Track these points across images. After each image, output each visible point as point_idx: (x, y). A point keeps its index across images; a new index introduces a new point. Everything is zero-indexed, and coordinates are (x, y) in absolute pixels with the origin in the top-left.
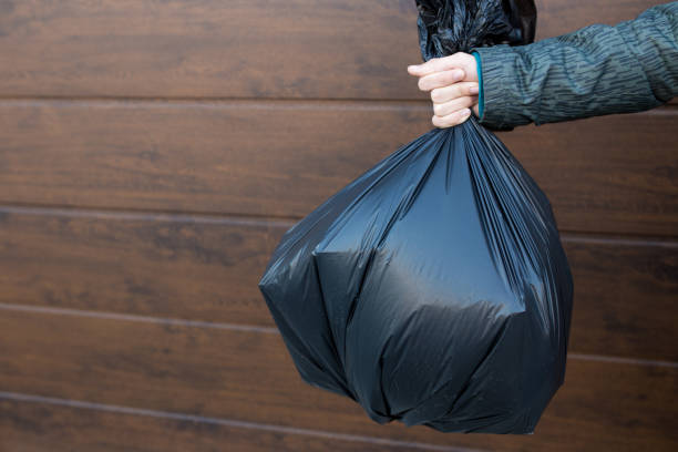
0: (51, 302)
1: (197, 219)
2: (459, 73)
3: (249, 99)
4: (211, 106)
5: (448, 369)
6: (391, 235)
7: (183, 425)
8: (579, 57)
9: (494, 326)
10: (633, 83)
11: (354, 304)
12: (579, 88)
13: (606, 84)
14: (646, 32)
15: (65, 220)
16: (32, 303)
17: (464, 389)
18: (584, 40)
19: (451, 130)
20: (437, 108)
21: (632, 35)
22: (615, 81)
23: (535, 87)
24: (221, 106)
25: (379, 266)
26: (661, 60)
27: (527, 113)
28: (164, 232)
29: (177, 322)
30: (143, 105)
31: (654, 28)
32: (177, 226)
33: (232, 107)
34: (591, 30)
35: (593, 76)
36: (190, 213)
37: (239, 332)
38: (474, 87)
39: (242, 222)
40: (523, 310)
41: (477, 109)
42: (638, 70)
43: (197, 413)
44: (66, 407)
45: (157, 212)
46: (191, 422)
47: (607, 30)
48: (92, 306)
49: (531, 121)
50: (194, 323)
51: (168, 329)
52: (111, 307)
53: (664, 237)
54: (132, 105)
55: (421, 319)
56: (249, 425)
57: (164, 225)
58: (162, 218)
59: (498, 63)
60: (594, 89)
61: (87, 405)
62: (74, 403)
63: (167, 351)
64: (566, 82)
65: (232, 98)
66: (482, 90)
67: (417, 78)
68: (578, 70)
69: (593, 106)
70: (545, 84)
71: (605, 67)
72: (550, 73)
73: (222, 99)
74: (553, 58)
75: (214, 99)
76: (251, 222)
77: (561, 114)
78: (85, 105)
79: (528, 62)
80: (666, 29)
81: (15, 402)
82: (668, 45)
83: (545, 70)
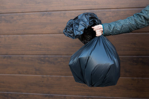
0: (20, 73)
1: (49, 56)
2: (100, 28)
3: (59, 33)
4: (51, 35)
5: (102, 74)
6: (91, 54)
7: (46, 96)
8: (118, 25)
9: (109, 66)
10: (127, 29)
11: (86, 66)
12: (119, 29)
13: (123, 29)
14: (128, 21)
15: (23, 57)
16: (15, 74)
17: (105, 77)
18: (119, 22)
19: (99, 37)
20: (97, 33)
21: (126, 21)
22: (124, 28)
23: (112, 29)
24: (53, 35)
25: (90, 59)
26: (130, 25)
27: (111, 33)
28: (42, 59)
29: (45, 76)
30: (38, 35)
31: (129, 20)
32: (45, 57)
33: (55, 35)
34: (120, 20)
35: (120, 27)
36: (47, 55)
37: (57, 77)
38: (102, 30)
39: (57, 56)
40: (113, 63)
41: (103, 33)
42: (127, 27)
43: (49, 93)
44: (22, 94)
45: (41, 55)
46: (48, 95)
47: (122, 20)
48: (28, 74)
49: (111, 35)
50: (48, 76)
51: (43, 77)
52: (32, 73)
53: (134, 55)
54: (36, 35)
55: (98, 67)
56: (59, 95)
57: (42, 57)
58: (42, 56)
59: (106, 26)
60: (121, 29)
61: (27, 93)
62: (23, 93)
63: (43, 82)
64: (116, 29)
65: (55, 33)
66: (104, 30)
67: (93, 29)
68: (118, 27)
69: (121, 32)
70: (113, 29)
71: (122, 26)
72: (114, 27)
73: (53, 33)
74: (114, 25)
75: (52, 34)
76: (59, 56)
77: (116, 34)
78: (27, 35)
79: (110, 25)
80: (131, 20)
81: (11, 94)
82: (131, 23)
83: (113, 27)
